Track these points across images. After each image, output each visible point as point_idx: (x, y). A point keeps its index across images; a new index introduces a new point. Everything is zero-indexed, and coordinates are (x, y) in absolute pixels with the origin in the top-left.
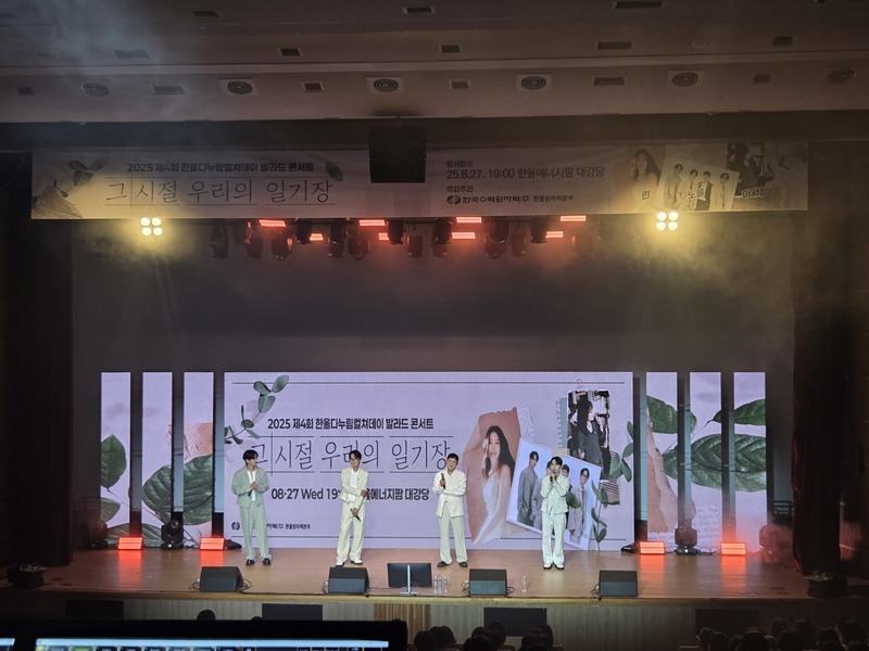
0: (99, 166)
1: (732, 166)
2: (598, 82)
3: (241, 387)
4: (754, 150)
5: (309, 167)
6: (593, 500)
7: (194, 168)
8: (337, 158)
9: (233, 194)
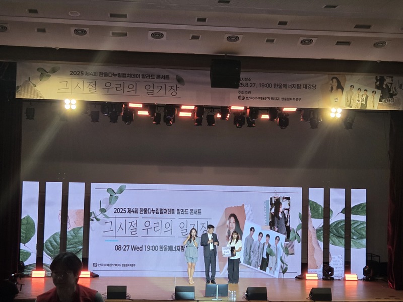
0: (54, 71)
1: (378, 87)
2: (339, 43)
3: (99, 190)
4: (388, 80)
5: (167, 77)
6: (281, 252)
7: (106, 75)
8: (182, 73)
9: (126, 89)
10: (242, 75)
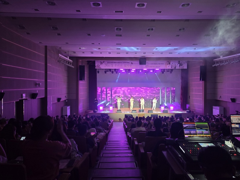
0: (104, 62)
1: (178, 63)
2: (170, 53)
4: (181, 62)
5: (129, 63)
7: (115, 63)
8: (132, 62)
9: (120, 66)
10: (147, 62)
